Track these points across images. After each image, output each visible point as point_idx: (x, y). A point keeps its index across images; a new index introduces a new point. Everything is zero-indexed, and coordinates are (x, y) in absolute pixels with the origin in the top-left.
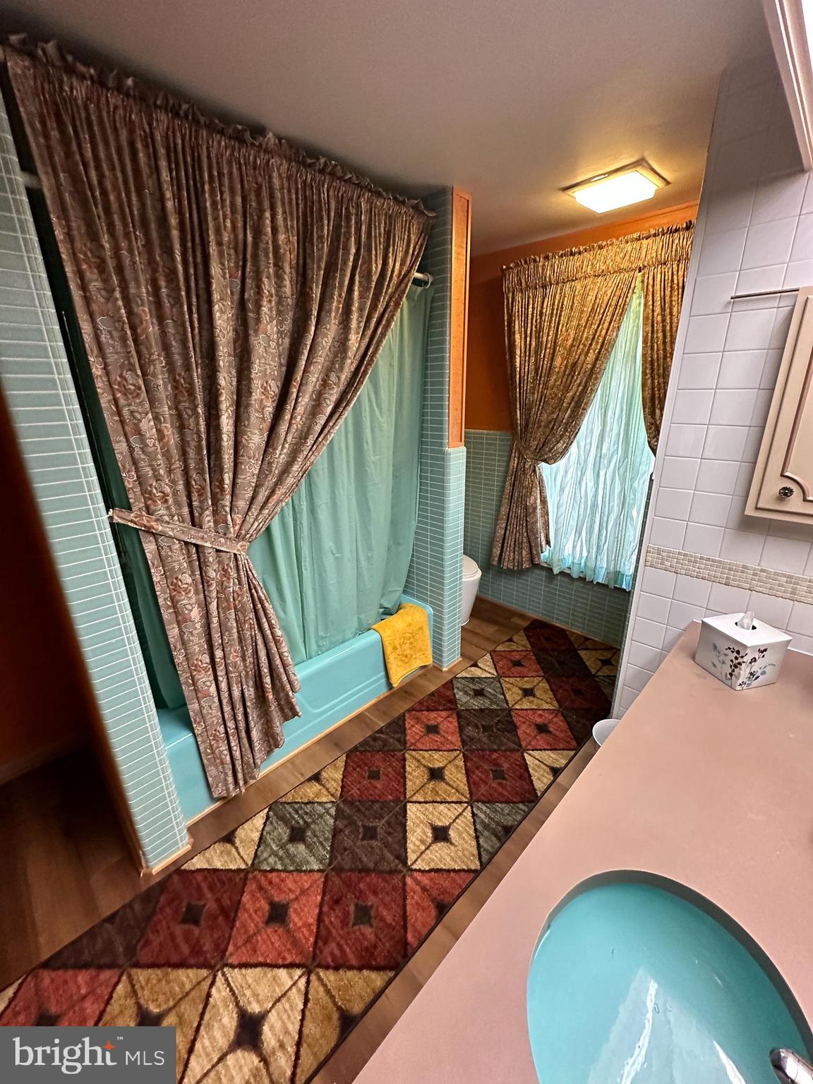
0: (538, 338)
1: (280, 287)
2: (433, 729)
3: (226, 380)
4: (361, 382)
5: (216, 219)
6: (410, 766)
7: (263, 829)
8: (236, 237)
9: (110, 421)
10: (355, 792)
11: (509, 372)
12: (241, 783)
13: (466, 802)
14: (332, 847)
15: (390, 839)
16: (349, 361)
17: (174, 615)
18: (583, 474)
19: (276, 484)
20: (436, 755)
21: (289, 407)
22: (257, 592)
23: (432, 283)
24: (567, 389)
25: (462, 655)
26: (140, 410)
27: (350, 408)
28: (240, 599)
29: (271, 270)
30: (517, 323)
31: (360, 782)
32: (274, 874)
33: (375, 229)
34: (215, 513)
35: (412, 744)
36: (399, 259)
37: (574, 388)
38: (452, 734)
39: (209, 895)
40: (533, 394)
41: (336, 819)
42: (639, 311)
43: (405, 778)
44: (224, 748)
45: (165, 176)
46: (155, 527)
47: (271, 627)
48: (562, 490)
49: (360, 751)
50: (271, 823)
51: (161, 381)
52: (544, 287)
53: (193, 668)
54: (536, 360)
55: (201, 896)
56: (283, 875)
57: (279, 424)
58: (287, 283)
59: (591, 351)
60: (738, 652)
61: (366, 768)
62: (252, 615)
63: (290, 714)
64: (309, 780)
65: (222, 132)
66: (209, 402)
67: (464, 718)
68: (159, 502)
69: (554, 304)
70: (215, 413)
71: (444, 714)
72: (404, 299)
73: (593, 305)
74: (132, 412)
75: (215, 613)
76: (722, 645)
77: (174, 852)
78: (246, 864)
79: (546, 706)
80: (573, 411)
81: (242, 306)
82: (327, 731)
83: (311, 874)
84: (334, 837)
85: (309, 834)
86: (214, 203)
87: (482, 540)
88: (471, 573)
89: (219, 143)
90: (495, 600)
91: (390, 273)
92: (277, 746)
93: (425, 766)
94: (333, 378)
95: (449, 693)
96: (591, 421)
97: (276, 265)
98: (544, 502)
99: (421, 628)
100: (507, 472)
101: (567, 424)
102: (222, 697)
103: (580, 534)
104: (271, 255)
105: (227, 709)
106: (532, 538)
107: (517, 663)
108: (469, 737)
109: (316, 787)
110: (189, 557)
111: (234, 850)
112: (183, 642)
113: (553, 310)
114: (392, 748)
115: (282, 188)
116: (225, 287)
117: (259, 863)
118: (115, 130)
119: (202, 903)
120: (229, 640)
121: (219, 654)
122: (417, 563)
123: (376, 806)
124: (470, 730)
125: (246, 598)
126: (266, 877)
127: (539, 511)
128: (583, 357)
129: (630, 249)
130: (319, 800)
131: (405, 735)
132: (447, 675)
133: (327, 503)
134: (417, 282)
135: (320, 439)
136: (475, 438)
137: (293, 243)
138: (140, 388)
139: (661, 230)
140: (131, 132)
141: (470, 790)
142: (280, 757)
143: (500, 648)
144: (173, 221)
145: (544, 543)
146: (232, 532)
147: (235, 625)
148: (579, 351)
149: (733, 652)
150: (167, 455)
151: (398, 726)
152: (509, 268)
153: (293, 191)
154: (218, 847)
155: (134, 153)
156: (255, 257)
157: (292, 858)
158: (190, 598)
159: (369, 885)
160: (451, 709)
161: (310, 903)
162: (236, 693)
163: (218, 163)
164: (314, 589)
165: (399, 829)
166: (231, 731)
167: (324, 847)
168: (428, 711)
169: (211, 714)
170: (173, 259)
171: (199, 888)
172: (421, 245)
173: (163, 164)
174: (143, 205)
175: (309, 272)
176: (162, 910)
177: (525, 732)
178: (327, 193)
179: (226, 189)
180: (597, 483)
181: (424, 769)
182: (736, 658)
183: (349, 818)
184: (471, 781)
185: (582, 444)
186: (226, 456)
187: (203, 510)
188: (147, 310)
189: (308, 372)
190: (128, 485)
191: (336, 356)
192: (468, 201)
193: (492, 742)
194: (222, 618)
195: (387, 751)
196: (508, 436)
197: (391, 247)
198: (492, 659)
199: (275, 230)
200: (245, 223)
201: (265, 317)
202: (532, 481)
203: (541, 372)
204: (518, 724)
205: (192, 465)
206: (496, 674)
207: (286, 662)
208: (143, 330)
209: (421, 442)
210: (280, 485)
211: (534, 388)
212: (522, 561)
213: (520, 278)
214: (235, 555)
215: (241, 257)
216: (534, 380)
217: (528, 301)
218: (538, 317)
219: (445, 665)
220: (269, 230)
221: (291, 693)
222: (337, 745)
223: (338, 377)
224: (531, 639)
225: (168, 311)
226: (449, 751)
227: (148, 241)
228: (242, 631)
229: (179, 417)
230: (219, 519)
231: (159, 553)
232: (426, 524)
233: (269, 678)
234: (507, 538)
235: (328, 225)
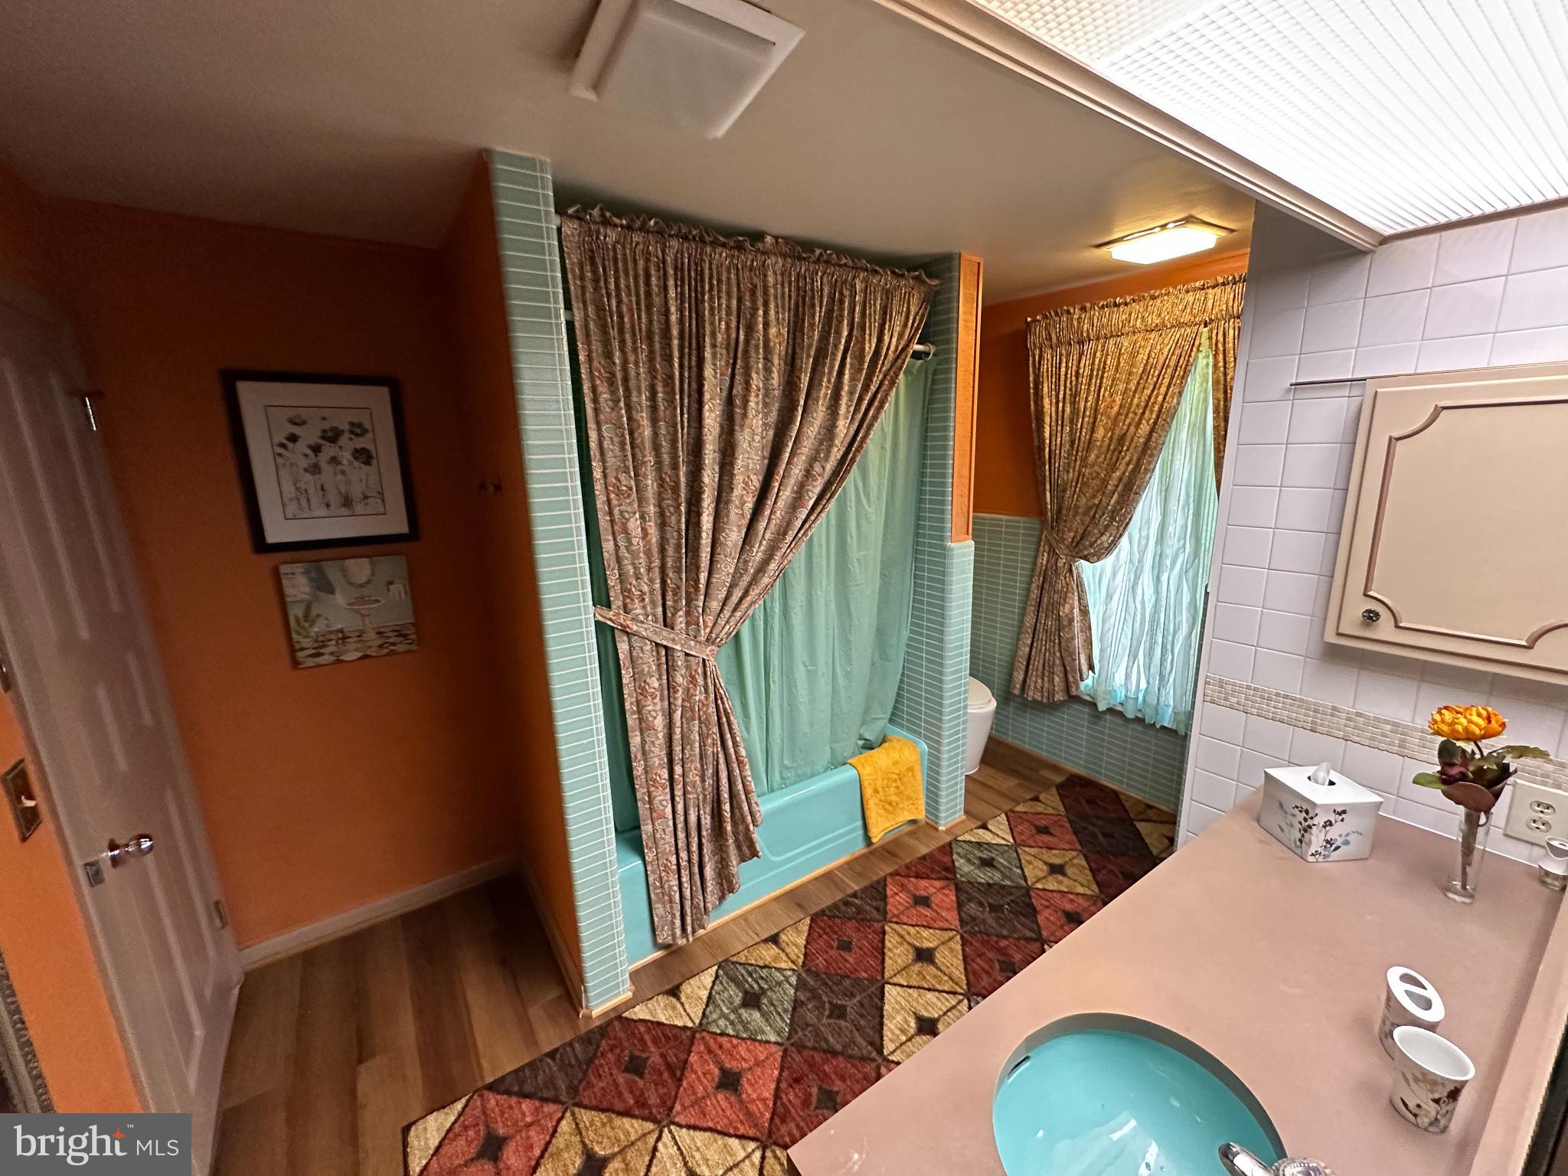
0: (1073, 403)
1: (767, 380)
2: (923, 901)
3: (709, 477)
4: (847, 471)
5: (712, 323)
6: (891, 941)
7: (712, 988)
8: (729, 336)
9: (603, 520)
10: (821, 961)
11: (1036, 443)
12: (689, 929)
13: (961, 994)
14: (792, 1019)
15: (863, 1022)
16: (835, 449)
17: (637, 721)
18: (1137, 578)
19: (750, 585)
20: (925, 933)
21: (770, 503)
22: (723, 703)
23: (934, 355)
24: (1113, 467)
25: (966, 812)
26: (629, 510)
27: (833, 501)
28: (705, 709)
29: (760, 366)
30: (1045, 385)
31: (827, 952)
32: (726, 1039)
33: (870, 308)
34: (688, 613)
35: (895, 916)
36: (896, 334)
37: (1122, 468)
38: (948, 909)
39: (653, 1049)
40: (1068, 472)
41: (797, 989)
42: (1207, 373)
43: (883, 954)
44: (675, 882)
45: (672, 293)
46: (630, 626)
47: (735, 744)
48: (1109, 597)
49: (828, 916)
50: (721, 983)
51: (650, 484)
52: (1081, 343)
53: (650, 782)
54: (1071, 430)
55: (645, 1048)
56: (735, 1041)
57: (758, 520)
58: (775, 375)
59: (1144, 422)
60: (1307, 812)
61: (835, 937)
62: (715, 729)
63: (747, 852)
64: (766, 941)
65: (724, 245)
66: (690, 499)
67: (964, 891)
68: (636, 601)
69: (1093, 363)
70: (695, 509)
71: (938, 884)
72: (901, 376)
73: (1146, 365)
74: (621, 512)
75: (678, 724)
76: (1290, 803)
77: (615, 996)
78: (694, 1023)
79: (1080, 890)
80: (1121, 496)
81: (729, 401)
82: (788, 887)
83: (767, 1045)
84: (794, 1009)
85: (765, 1001)
86: (712, 309)
87: (999, 660)
88: (982, 703)
89: (721, 254)
90: (1018, 743)
91: (885, 351)
92: (731, 890)
93: (909, 944)
94: (817, 468)
95: (946, 859)
96: (1147, 509)
97: (765, 358)
98: (1085, 612)
99: (911, 769)
100: (1033, 570)
101: (1113, 512)
102: (678, 822)
103: (1135, 657)
104: (761, 350)
105: (681, 835)
106: (1067, 660)
107: (1044, 830)
108: (970, 916)
109: (773, 950)
110: (658, 660)
111: (679, 1006)
112: (644, 753)
113: (1092, 370)
114: (868, 917)
115: (775, 285)
116: (715, 386)
117: (708, 1023)
118: (635, 261)
119: (644, 1055)
120: (690, 755)
121: (678, 770)
122: (909, 684)
123: (847, 983)
124: (972, 908)
125: (712, 709)
126: (715, 1039)
127: (1077, 625)
128: (1132, 429)
129: (1191, 299)
130: (777, 966)
131: (886, 903)
132: (943, 835)
133: (801, 606)
134: (917, 355)
135: (800, 535)
136: (990, 525)
137: (783, 336)
138: (631, 489)
139: (1230, 278)
140: (648, 260)
141: (967, 980)
142: (735, 907)
143: (1020, 808)
144: (675, 332)
145: (1085, 668)
146: (703, 634)
147: (698, 738)
148: (1128, 421)
149: (1301, 811)
150: (648, 553)
151: (877, 891)
152: (1035, 321)
153: (786, 285)
154: (662, 1000)
155: (648, 276)
156: (746, 352)
157: (745, 1025)
158: (655, 704)
159: (835, 1067)
160: (947, 879)
161: (766, 1076)
162: (693, 818)
163: (718, 273)
164: (781, 706)
165: (874, 1012)
166: (684, 863)
167: (783, 1020)
168: (917, 877)
169: (664, 839)
170: (671, 366)
171: (642, 1040)
172: (923, 316)
173: (671, 282)
174: (650, 321)
175: (799, 361)
176: (603, 1055)
177: (1047, 918)
178: (821, 283)
179: (724, 295)
180: (1157, 592)
181: (909, 947)
182: (1305, 820)
183: (812, 990)
184: (969, 970)
185: (1136, 537)
186: (704, 555)
187: (676, 610)
188: (644, 415)
189: (791, 464)
190: (611, 583)
191: (821, 444)
192: (979, 264)
193: (1001, 926)
194: (685, 730)
195: (862, 920)
196: (1035, 524)
197: (888, 323)
198: (1008, 820)
199: (766, 325)
200: (738, 322)
201: (751, 413)
202: (1067, 584)
203: (1078, 446)
204: (1039, 907)
205: (670, 562)
206: (1012, 841)
207: (749, 788)
208: (640, 434)
209: (917, 535)
210: (755, 585)
211: (1069, 465)
212: (1054, 690)
213: (1049, 333)
214: (704, 660)
215: (732, 355)
216: (1069, 455)
217: (1060, 359)
218: (1074, 378)
219: (942, 822)
220: (761, 326)
221: (751, 827)
222: (799, 905)
223: (823, 467)
224: (1066, 801)
225: (662, 413)
226: (943, 929)
227: (651, 352)
228: (705, 746)
229: (662, 514)
230: (691, 621)
231: (631, 653)
232: (921, 634)
233: (728, 804)
234: (1033, 658)
235: (820, 312)
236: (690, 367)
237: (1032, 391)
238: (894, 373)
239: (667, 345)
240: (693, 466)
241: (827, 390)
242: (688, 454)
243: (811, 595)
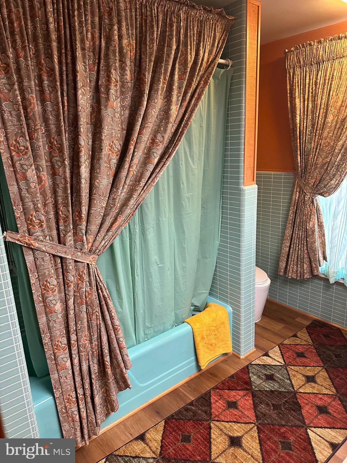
0: (314, 101)
1: (123, 75)
2: (232, 405)
3: (85, 141)
4: (179, 140)
5: (81, 33)
6: (215, 434)
8: (94, 43)
9: (8, 171)
10: (171, 451)
12: (86, 437)
16: (170, 125)
17: (43, 308)
19: (118, 214)
20: (236, 426)
21: (128, 159)
22: (102, 292)
23: (231, 66)
25: (256, 346)
26: (27, 163)
27: (170, 160)
28: (90, 297)
29: (117, 65)
30: (297, 90)
31: (175, 444)
33: (190, 31)
34: (75, 234)
35: (217, 416)
36: (207, 51)
38: (248, 409)
40: (311, 143)
43: (210, 443)
44: (75, 409)
46: (34, 244)
47: (111, 318)
49: (175, 419)
51: (41, 143)
52: (318, 63)
53: (55, 347)
54: (312, 118)
57: (121, 172)
58: (128, 72)
61: (180, 433)
62: (98, 309)
63: (123, 386)
64: (137, 439)
66: (73, 157)
67: (257, 397)
68: (37, 227)
69: (326, 76)
70: (77, 164)
71: (241, 393)
72: (211, 78)
74: (21, 165)
75: (72, 307)
79: (325, 391)
81: (97, 90)
82: (151, 401)
86: (80, 23)
88: (262, 281)
90: (283, 303)
91: (200, 61)
92: (113, 410)
93: (226, 435)
94: (159, 137)
95: (246, 377)
97: (120, 60)
98: (321, 227)
99: (223, 323)
100: (290, 203)
102: (75, 370)
104: (117, 54)
105: (78, 379)
106: (312, 255)
107: (301, 355)
108: (262, 413)
109: (141, 445)
110: (56, 266)
112: (49, 328)
113: (325, 80)
114: (200, 418)
115: (126, 9)
116: (86, 77)
120: (81, 327)
121: (73, 337)
122: (220, 272)
124: (262, 407)
125: (95, 296)
127: (317, 234)
130: (144, 456)
131: (211, 408)
132: (243, 361)
133: (153, 228)
134: (220, 66)
135: (149, 182)
136: (264, 178)
137: (132, 46)
138: (27, 149)
141: (262, 456)
142: (115, 419)
143: (286, 342)
144: (54, 36)
145: (321, 258)
146: (87, 247)
147: (86, 316)
150: (43, 194)
151: (205, 400)
152: (290, 51)
153: (133, 10)
156: (107, 55)
158: (55, 296)
160: (247, 390)
162: (85, 368)
164: (143, 290)
166: (80, 397)
168: (229, 389)
169: (66, 382)
170: (53, 61)
172: (224, 40)
175: (144, 64)
177: (308, 412)
179: (89, 13)
181: (226, 437)
184: (264, 450)
187: (67, 232)
188: (34, 96)
189: (142, 134)
190: (17, 215)
191: (161, 122)
192: (258, 7)
193: (280, 418)
194: (77, 311)
195: (196, 420)
196: (291, 175)
197: (202, 43)
198: (280, 350)
199: (120, 37)
200: (100, 34)
201: (112, 97)
202: (311, 210)
203: (317, 127)
204: (302, 405)
205: (60, 200)
206: (283, 362)
207: (122, 346)
208: (31, 109)
209: (223, 182)
210: (121, 214)
211: (311, 139)
212: (304, 272)
213: (299, 58)
214: (88, 264)
215: (97, 57)
216: (311, 133)
217: (306, 74)
218: (314, 86)
219: (242, 353)
220: (117, 37)
221: (124, 370)
222: (158, 413)
223: (163, 137)
224: (313, 336)
225: (48, 96)
226: (246, 423)
227: (37, 51)
228: (91, 321)
229: (53, 167)
230: (77, 238)
231: (35, 263)
232: (227, 242)
233: (108, 357)
234: (291, 254)
235: (157, 31)
236: (67, 64)
237: (288, 95)
238: (207, 76)
239: (48, 47)
240: (74, 134)
241: (163, 85)
242: (69, 126)
243: (159, 221)
